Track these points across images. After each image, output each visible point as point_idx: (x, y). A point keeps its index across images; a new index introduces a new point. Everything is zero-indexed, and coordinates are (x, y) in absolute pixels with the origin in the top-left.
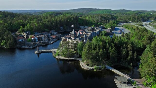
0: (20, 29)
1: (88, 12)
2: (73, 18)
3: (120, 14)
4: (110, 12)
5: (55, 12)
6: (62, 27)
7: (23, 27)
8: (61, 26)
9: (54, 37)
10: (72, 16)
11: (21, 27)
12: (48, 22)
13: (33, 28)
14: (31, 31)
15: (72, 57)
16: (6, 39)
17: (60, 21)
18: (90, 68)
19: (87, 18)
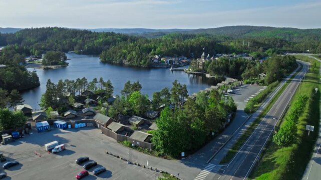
0: (152, 53)
1: (245, 34)
2: (209, 43)
3: (311, 38)
4: (289, 35)
5: (181, 34)
6: (192, 54)
7: (155, 50)
8: (191, 52)
9: (184, 61)
10: (208, 40)
11: (153, 50)
12: (177, 46)
13: (163, 52)
14: (162, 54)
15: (199, 72)
16: (145, 59)
17: (191, 46)
18: (211, 77)
19: (232, 44)
